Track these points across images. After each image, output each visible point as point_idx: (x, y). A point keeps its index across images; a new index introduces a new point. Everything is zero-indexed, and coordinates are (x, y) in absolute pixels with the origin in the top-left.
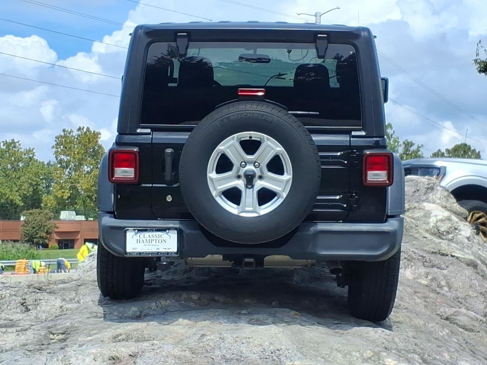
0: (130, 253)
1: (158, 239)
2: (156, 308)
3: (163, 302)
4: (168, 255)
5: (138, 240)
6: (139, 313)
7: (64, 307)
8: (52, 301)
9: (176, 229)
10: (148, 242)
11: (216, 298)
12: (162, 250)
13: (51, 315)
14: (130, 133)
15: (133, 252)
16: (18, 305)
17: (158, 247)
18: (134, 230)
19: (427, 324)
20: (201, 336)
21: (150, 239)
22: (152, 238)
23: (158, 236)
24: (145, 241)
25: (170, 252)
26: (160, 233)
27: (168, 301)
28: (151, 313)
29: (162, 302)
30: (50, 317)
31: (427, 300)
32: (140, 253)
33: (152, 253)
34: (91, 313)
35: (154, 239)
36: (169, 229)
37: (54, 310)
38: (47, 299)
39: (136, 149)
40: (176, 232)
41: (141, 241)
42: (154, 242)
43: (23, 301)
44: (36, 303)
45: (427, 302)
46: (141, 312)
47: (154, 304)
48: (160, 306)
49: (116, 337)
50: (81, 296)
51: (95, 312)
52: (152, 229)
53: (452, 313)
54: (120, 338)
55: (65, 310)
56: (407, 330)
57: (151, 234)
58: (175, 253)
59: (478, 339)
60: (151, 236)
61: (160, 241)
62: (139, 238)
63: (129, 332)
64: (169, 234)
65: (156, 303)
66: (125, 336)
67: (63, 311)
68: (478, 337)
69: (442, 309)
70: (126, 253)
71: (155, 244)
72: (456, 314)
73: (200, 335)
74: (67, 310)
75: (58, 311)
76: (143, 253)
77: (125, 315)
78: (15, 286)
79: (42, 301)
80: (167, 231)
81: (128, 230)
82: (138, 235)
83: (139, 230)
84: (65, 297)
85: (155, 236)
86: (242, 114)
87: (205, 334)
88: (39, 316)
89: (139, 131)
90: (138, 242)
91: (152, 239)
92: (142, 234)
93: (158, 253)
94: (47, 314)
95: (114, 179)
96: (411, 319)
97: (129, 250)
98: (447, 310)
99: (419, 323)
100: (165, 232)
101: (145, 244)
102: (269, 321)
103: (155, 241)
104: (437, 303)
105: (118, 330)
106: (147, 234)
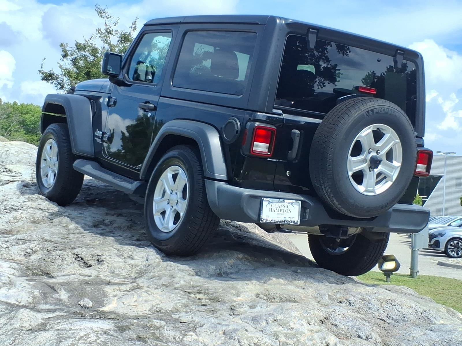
1: (285, 208)
5: (271, 209)
9: (300, 201)
10: (278, 211)
12: (288, 219)
14: (267, 112)
15: (267, 219)
17: (285, 216)
22: (281, 208)
24: (275, 210)
25: (294, 221)
26: (287, 204)
33: (281, 221)
35: (282, 208)
40: (300, 203)
41: (273, 210)
42: (282, 211)
52: (282, 200)
57: (280, 204)
58: (297, 222)
60: (280, 206)
61: (287, 211)
62: (271, 207)
64: (293, 205)
70: (260, 220)
71: (283, 213)
81: (264, 199)
82: (271, 204)
85: (283, 206)
86: (382, 108)
89: (275, 111)
90: (271, 210)
92: (273, 204)
93: (285, 222)
95: (252, 152)
97: (264, 217)
101: (275, 212)
103: (283, 210)
106: (277, 204)
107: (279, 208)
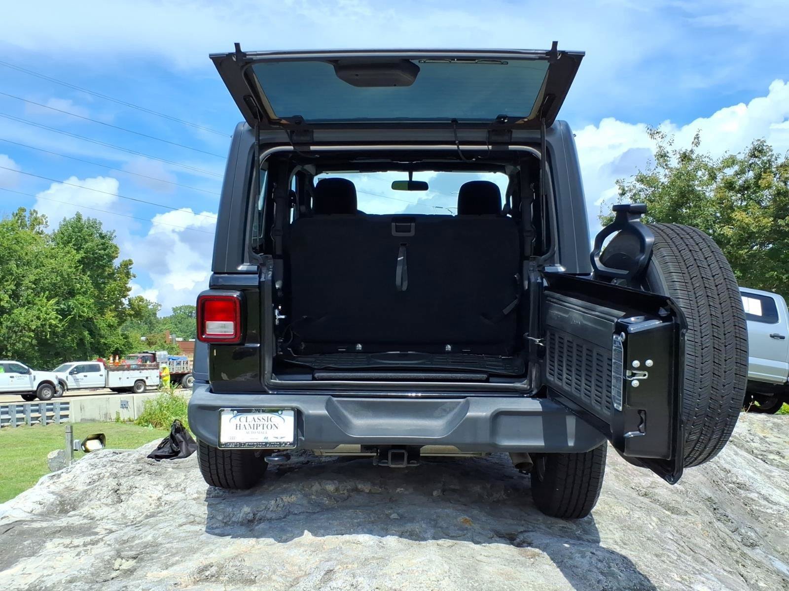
0: (226, 444)
1: (266, 423)
2: (275, 509)
3: (286, 499)
4: (280, 447)
5: (238, 426)
6: (251, 515)
7: (162, 500)
8: (148, 491)
9: (292, 409)
10: (252, 428)
11: (359, 486)
12: (271, 439)
13: (140, 514)
14: (229, 271)
15: (230, 443)
16: (110, 493)
17: (266, 436)
18: (232, 410)
19: (631, 513)
20: (325, 574)
21: (255, 423)
23: (266, 420)
24: (247, 427)
25: (284, 443)
26: (269, 415)
27: (293, 496)
28: (268, 516)
29: (284, 498)
30: (140, 516)
31: (617, 467)
32: (240, 444)
33: (258, 444)
34: (187, 516)
35: (261, 423)
36: (283, 409)
37: (147, 506)
38: (143, 488)
39: (236, 294)
40: (292, 413)
41: (242, 426)
42: (260, 428)
43: (117, 487)
44: (130, 492)
45: (617, 470)
46: (254, 515)
47: (273, 502)
48: (282, 505)
49: (203, 570)
50: (189, 482)
51: (193, 515)
52: (259, 410)
53: (649, 485)
54: (207, 573)
55: (163, 503)
56: (611, 527)
57: (257, 416)
58: (291, 444)
59: (690, 525)
60: (256, 420)
61: (269, 427)
62: (239, 423)
63: (222, 562)
64: (282, 416)
65: (277, 500)
66: (216, 568)
67: (161, 504)
68: (690, 523)
69: (636, 480)
70: (220, 444)
71: (263, 431)
72: (653, 486)
73: (325, 572)
74: (166, 504)
75: (153, 506)
76: (245, 444)
77: (233, 519)
78: (121, 460)
79: (137, 489)
80: (280, 412)
81: (223, 410)
82: (238, 417)
83: (239, 411)
84: (170, 481)
85: (262, 420)
87: (331, 571)
88: (127, 514)
89: (240, 268)
90: (238, 428)
91: (258, 423)
92: (243, 417)
93: (266, 443)
94: (137, 512)
95: (204, 337)
96: (611, 507)
97: (224, 439)
98: (642, 480)
99: (622, 512)
100: (277, 414)
101: (247, 431)
102: (429, 535)
103: (261, 426)
104: (629, 471)
105: (211, 555)
106: (250, 417)
107: (253, 422)
